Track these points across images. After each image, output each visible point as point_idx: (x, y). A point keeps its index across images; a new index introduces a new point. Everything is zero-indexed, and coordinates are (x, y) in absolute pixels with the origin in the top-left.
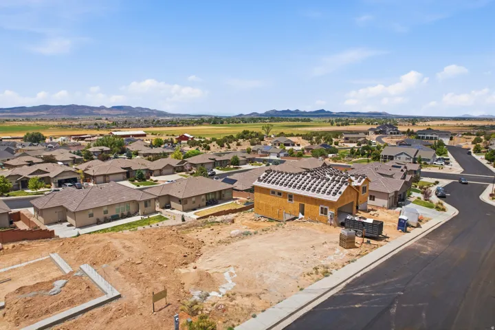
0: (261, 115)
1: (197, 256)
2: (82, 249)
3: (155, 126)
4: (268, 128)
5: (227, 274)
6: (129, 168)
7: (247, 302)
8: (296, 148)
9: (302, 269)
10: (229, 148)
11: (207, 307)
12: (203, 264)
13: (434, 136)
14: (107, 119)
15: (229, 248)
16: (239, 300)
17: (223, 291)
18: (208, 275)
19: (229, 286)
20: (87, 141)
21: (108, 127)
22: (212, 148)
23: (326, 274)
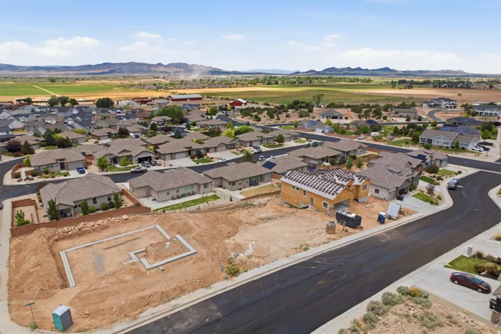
0: (319, 73)
1: (236, 233)
2: (171, 223)
3: (210, 87)
4: (319, 98)
5: (250, 245)
6: (191, 147)
7: (257, 260)
8: (343, 121)
9: (293, 245)
10: (279, 119)
11: (237, 261)
12: (238, 238)
13: (494, 112)
14: (164, 78)
15: (255, 228)
16: (253, 259)
17: (246, 254)
18: (239, 245)
19: (250, 251)
20: (148, 105)
21: (166, 88)
22: (263, 119)
23: (306, 249)
